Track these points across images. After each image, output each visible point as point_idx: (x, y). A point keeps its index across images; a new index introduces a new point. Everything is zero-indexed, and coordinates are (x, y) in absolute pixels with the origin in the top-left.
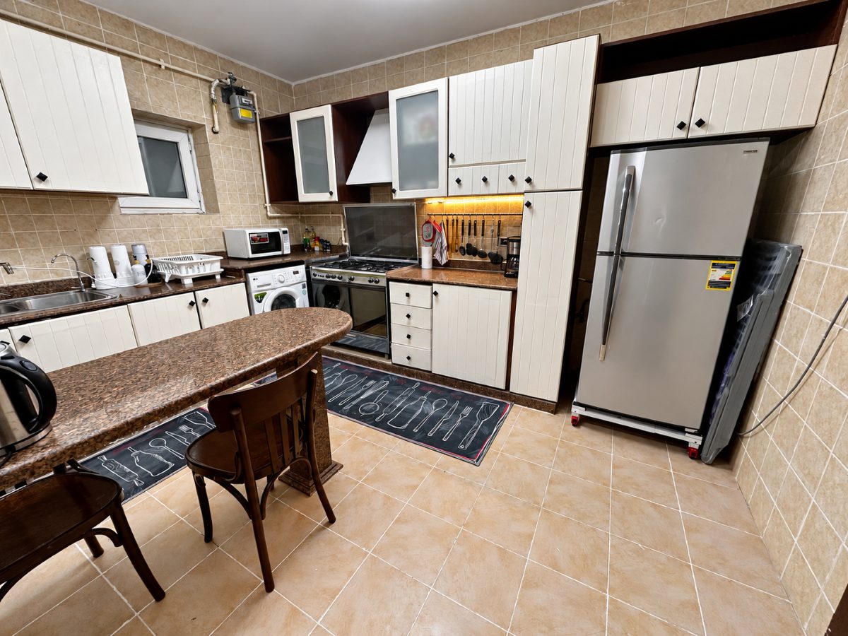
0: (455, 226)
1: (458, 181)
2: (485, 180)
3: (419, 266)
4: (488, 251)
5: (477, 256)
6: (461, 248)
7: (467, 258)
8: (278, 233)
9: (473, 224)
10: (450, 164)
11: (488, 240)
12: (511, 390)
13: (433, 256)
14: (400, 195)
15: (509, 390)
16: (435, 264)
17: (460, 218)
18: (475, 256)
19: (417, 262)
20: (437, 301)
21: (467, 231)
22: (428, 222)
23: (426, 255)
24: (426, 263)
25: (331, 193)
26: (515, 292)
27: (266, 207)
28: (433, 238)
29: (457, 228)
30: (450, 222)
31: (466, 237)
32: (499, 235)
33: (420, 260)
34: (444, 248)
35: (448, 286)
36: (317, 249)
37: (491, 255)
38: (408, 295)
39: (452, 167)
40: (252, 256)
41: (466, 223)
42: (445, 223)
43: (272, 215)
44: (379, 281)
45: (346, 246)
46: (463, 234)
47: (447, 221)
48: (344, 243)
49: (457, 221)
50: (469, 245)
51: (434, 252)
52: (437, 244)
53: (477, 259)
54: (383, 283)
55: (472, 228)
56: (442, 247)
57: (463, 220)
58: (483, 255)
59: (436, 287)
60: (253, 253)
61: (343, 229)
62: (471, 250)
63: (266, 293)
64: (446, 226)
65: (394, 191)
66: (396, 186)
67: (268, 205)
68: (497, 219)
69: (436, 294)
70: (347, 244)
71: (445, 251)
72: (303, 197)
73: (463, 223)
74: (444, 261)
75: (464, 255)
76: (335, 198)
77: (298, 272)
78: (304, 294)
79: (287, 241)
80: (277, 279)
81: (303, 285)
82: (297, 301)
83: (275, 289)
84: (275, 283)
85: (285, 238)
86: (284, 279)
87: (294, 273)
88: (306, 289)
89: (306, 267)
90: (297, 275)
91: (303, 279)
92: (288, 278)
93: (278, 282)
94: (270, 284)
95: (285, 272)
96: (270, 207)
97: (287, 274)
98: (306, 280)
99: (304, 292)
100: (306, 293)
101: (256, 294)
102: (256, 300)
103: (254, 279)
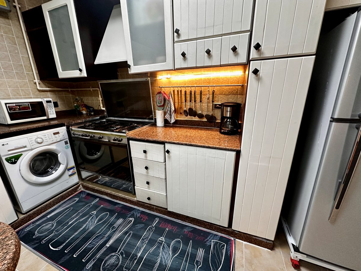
0: (180, 95)
1: (183, 55)
2: (208, 52)
3: (154, 124)
4: (205, 113)
5: (197, 117)
6: (185, 111)
7: (189, 118)
8: (42, 102)
9: (193, 93)
10: (176, 39)
11: (205, 105)
12: (233, 228)
13: (164, 117)
14: (134, 70)
15: (231, 227)
16: (167, 123)
17: (183, 90)
18: (195, 116)
19: (153, 121)
20: (169, 157)
21: (188, 99)
22: (160, 93)
23: (159, 117)
24: (160, 122)
25: (80, 70)
26: (238, 153)
27: (35, 83)
28: (164, 105)
29: (181, 97)
30: (176, 93)
31: (188, 104)
32: (213, 102)
33: (155, 119)
34: (172, 112)
35: (178, 146)
36: (84, 112)
37: (207, 116)
38: (145, 152)
39: (177, 42)
40: (10, 122)
41: (188, 93)
42: (172, 93)
43: (41, 89)
44: (122, 140)
45: (103, 110)
46: (186, 101)
47: (174, 91)
48: (103, 109)
49: (181, 91)
50: (190, 109)
51: (165, 114)
52: (167, 108)
53: (196, 119)
54: (125, 141)
55: (192, 96)
56: (170, 111)
57: (186, 91)
58: (201, 116)
59: (168, 147)
60: (12, 120)
61: (100, 99)
62: (192, 112)
63: (22, 154)
64: (173, 96)
65: (129, 66)
66: (131, 63)
67: (37, 81)
68: (211, 89)
69: (168, 152)
70: (104, 109)
71: (173, 114)
72: (62, 74)
73: (186, 93)
74: (173, 121)
75: (187, 116)
76: (84, 74)
77: (58, 133)
78: (66, 149)
79: (52, 108)
80: (34, 141)
81: (65, 141)
82: (59, 155)
83: (32, 150)
84: (31, 144)
85: (50, 106)
86: (43, 140)
87: (55, 134)
88: (69, 144)
89: (67, 128)
90: (57, 135)
91: (64, 138)
92: (47, 138)
93: (35, 143)
94: (25, 147)
95: (44, 134)
96: (40, 83)
97: (46, 135)
98: (68, 137)
99: (66, 147)
100: (69, 148)
101: (8, 158)
102: (9, 163)
103: (3, 144)
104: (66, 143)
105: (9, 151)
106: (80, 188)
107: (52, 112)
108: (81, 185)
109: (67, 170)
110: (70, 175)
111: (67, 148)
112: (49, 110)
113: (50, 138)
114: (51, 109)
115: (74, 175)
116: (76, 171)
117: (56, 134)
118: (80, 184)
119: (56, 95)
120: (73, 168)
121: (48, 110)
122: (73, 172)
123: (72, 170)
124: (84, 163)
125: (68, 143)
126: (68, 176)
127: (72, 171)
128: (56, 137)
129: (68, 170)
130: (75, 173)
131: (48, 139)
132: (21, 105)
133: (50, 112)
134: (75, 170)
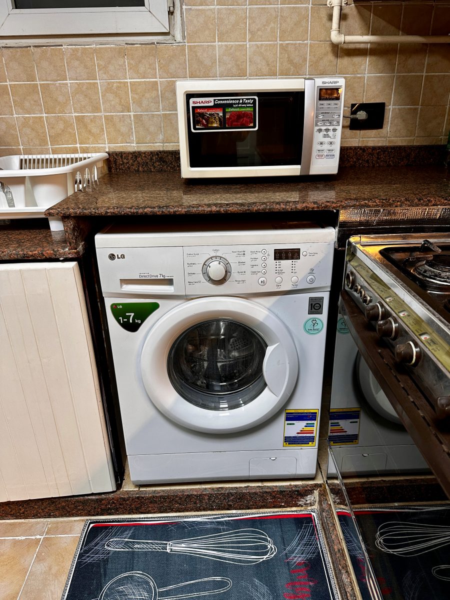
40: (186, 171)
43: (344, 39)
77: (292, 254)
78: (308, 331)
79: (331, 128)
80: (198, 269)
81: (311, 299)
82: (269, 350)
83: (188, 298)
84: (188, 279)
85: (327, 117)
86: (227, 272)
87: (281, 255)
88: (324, 317)
89: (339, 239)
90: (286, 263)
91: (312, 281)
92: (247, 268)
93: (201, 277)
94: (170, 282)
95: (241, 248)
96: (347, 10)
97: (247, 253)
98: (329, 283)
99: (309, 325)
100: (319, 331)
101: (119, 304)
102: (119, 321)
103: (113, 255)
104: (315, 306)
105: (125, 281)
106: (309, 498)
107: (326, 147)
108: (316, 493)
109: (283, 417)
110: (290, 441)
111: (312, 330)
112: (318, 137)
113: (255, 269)
114: (327, 130)
115: (304, 447)
116: (316, 434)
117: (287, 258)
118: (317, 486)
119: (393, 71)
120: (310, 416)
121: (316, 134)
122: (302, 432)
123: (304, 423)
124: (362, 415)
125: (321, 307)
126: (282, 439)
127: (300, 425)
128: (280, 272)
129: (287, 419)
130: (312, 439)
131: (248, 273)
132: (231, 105)
133: (319, 147)
134: (314, 428)
